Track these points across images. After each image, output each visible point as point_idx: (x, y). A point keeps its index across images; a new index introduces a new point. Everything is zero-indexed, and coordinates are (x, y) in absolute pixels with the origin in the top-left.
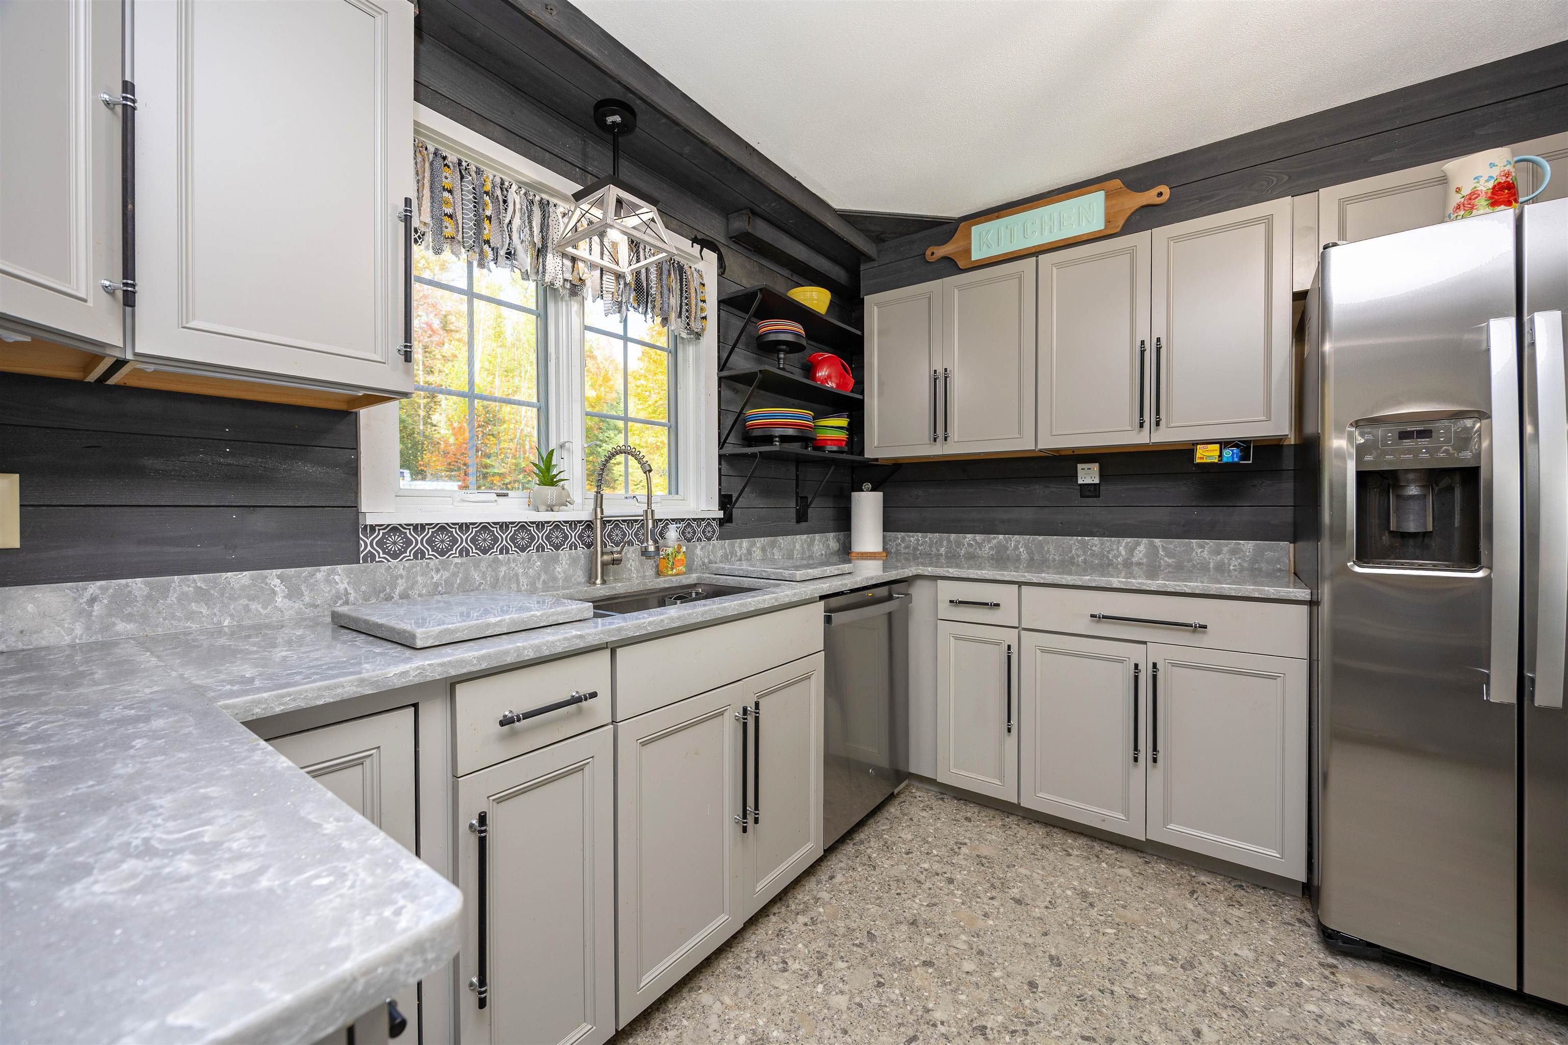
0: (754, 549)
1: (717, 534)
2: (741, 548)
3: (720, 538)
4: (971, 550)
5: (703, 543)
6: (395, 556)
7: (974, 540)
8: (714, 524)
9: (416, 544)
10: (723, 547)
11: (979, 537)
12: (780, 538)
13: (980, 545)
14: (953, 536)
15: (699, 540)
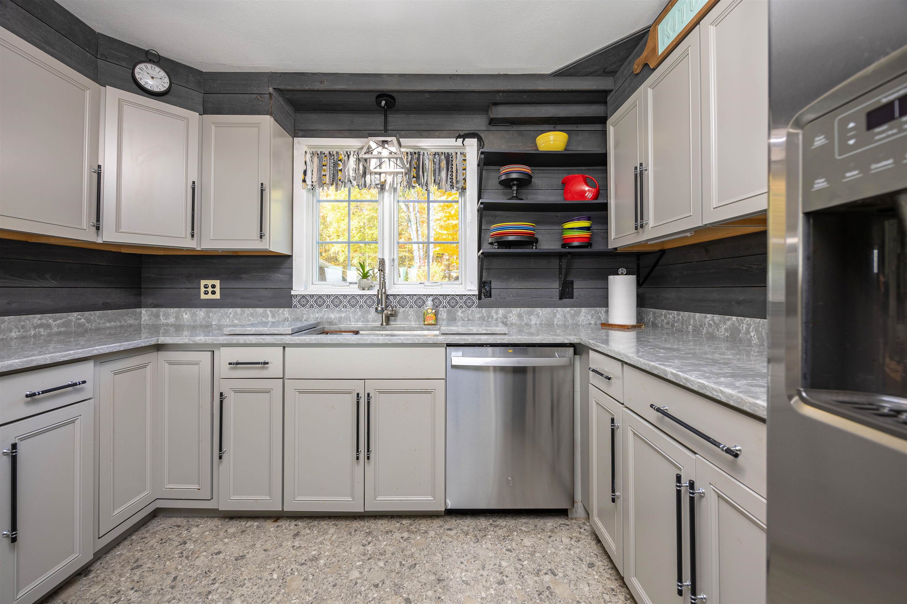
0: (511, 315)
1: (476, 304)
2: (497, 313)
3: (480, 306)
4: (711, 330)
5: (463, 309)
6: (303, 306)
7: (713, 320)
8: (474, 298)
9: (311, 302)
10: (479, 313)
11: (717, 317)
12: (538, 310)
13: (717, 326)
14: (698, 315)
15: (461, 307)
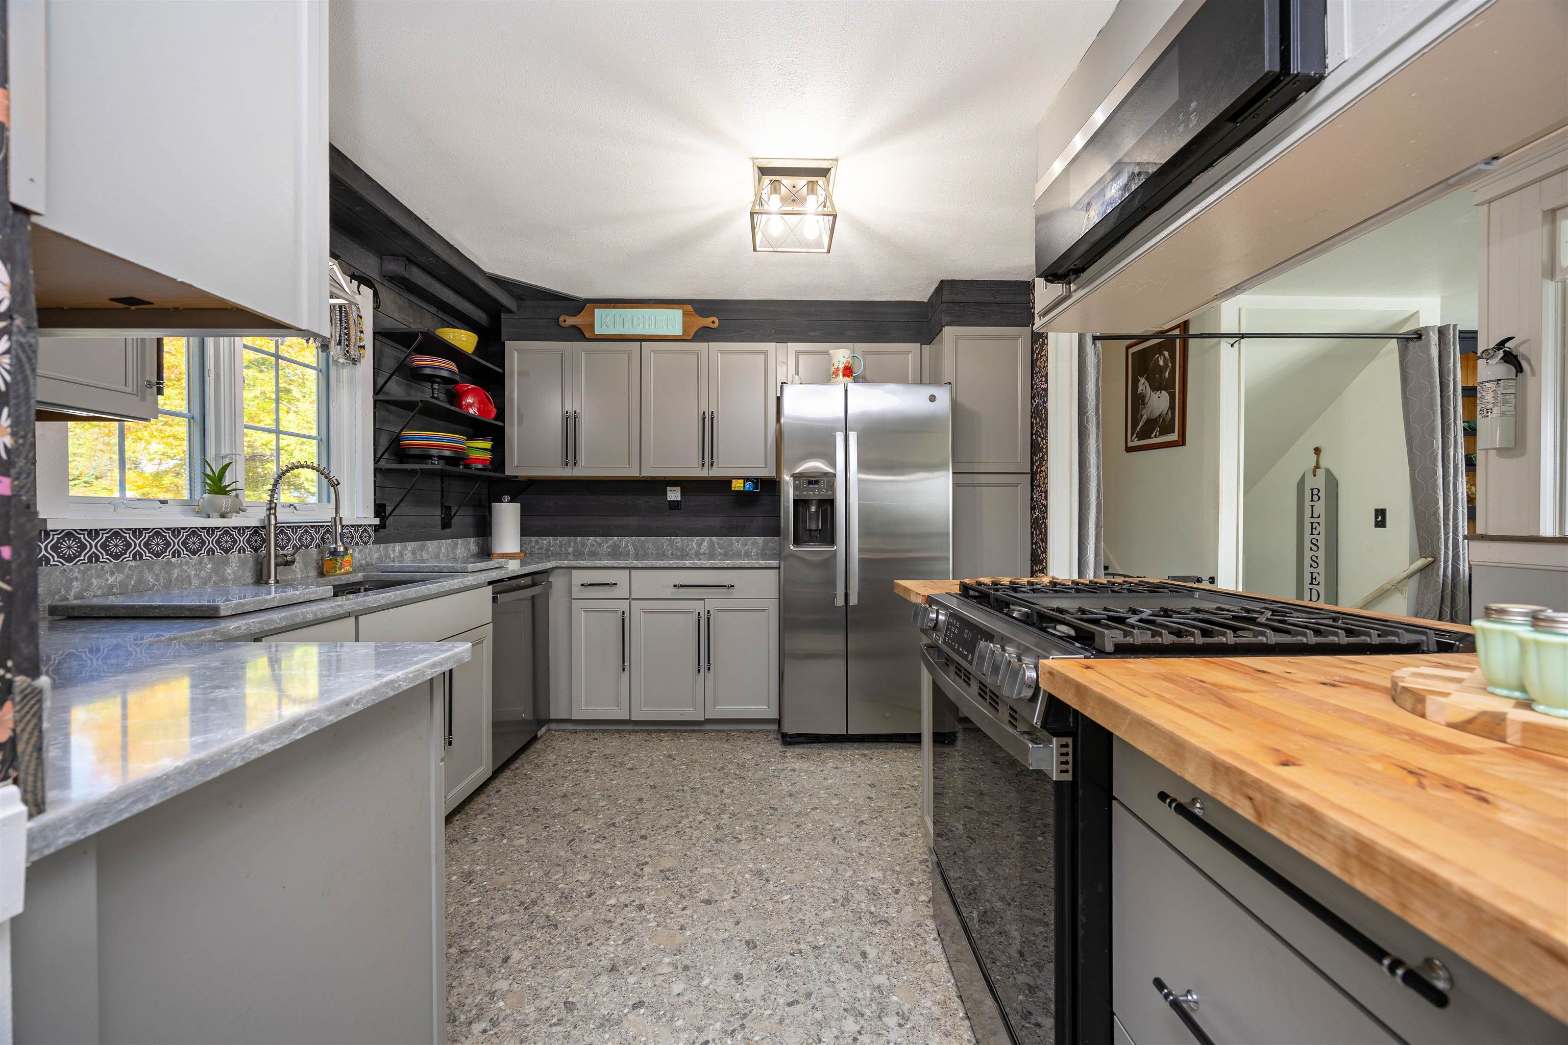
0: (406, 552)
1: (372, 539)
2: (394, 551)
3: (376, 542)
5: (361, 547)
6: (69, 559)
7: (595, 541)
8: (370, 530)
9: (91, 548)
10: (378, 550)
11: (599, 539)
12: (428, 544)
14: (579, 539)
